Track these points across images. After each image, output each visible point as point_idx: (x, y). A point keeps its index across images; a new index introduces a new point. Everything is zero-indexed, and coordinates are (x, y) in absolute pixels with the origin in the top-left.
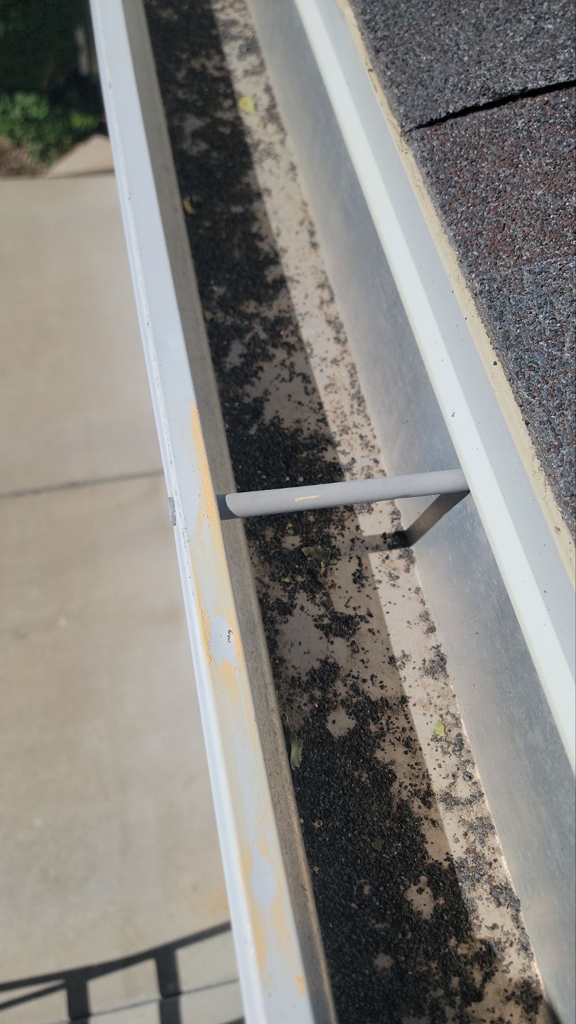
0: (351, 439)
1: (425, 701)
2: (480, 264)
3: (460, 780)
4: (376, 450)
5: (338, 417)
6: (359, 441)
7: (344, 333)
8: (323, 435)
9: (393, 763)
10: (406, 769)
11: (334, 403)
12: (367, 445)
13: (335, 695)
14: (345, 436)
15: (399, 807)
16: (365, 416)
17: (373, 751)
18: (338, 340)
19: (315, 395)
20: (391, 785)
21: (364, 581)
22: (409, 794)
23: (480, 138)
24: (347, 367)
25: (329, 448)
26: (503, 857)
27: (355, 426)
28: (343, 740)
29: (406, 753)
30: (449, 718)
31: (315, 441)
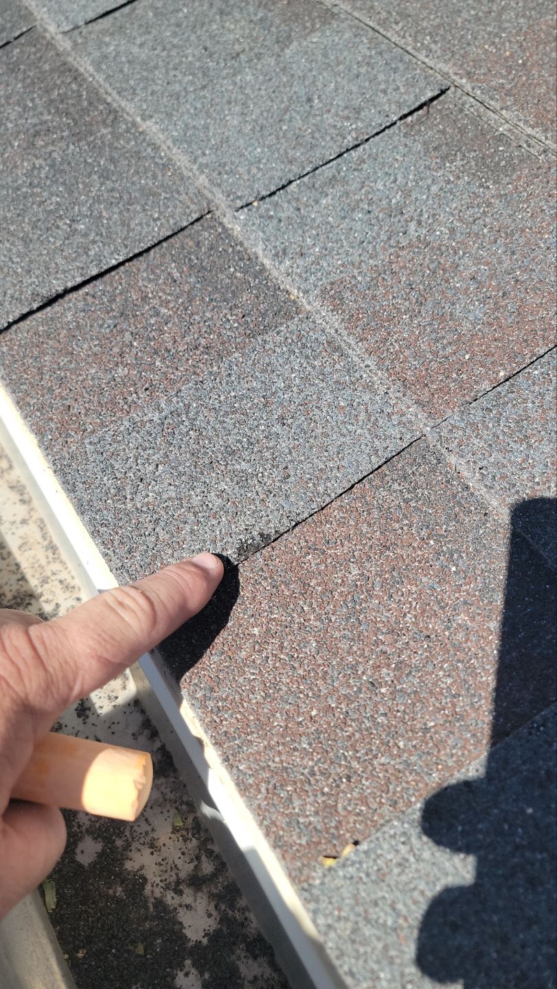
0: (52, 586)
1: (161, 800)
2: (54, 446)
3: (204, 858)
4: (77, 589)
5: (36, 571)
6: (60, 586)
7: (28, 493)
8: (25, 592)
9: (142, 868)
10: (155, 868)
11: (30, 560)
12: (68, 588)
13: (79, 826)
14: (46, 586)
15: (155, 906)
16: (61, 562)
17: (122, 864)
18: (23, 501)
19: (10, 559)
20: (144, 889)
21: (87, 712)
22: (162, 890)
23: (40, 336)
24: (36, 522)
25: (33, 601)
26: (251, 914)
27: (54, 574)
28: (93, 865)
29: (152, 854)
30: (184, 807)
31: (19, 600)
